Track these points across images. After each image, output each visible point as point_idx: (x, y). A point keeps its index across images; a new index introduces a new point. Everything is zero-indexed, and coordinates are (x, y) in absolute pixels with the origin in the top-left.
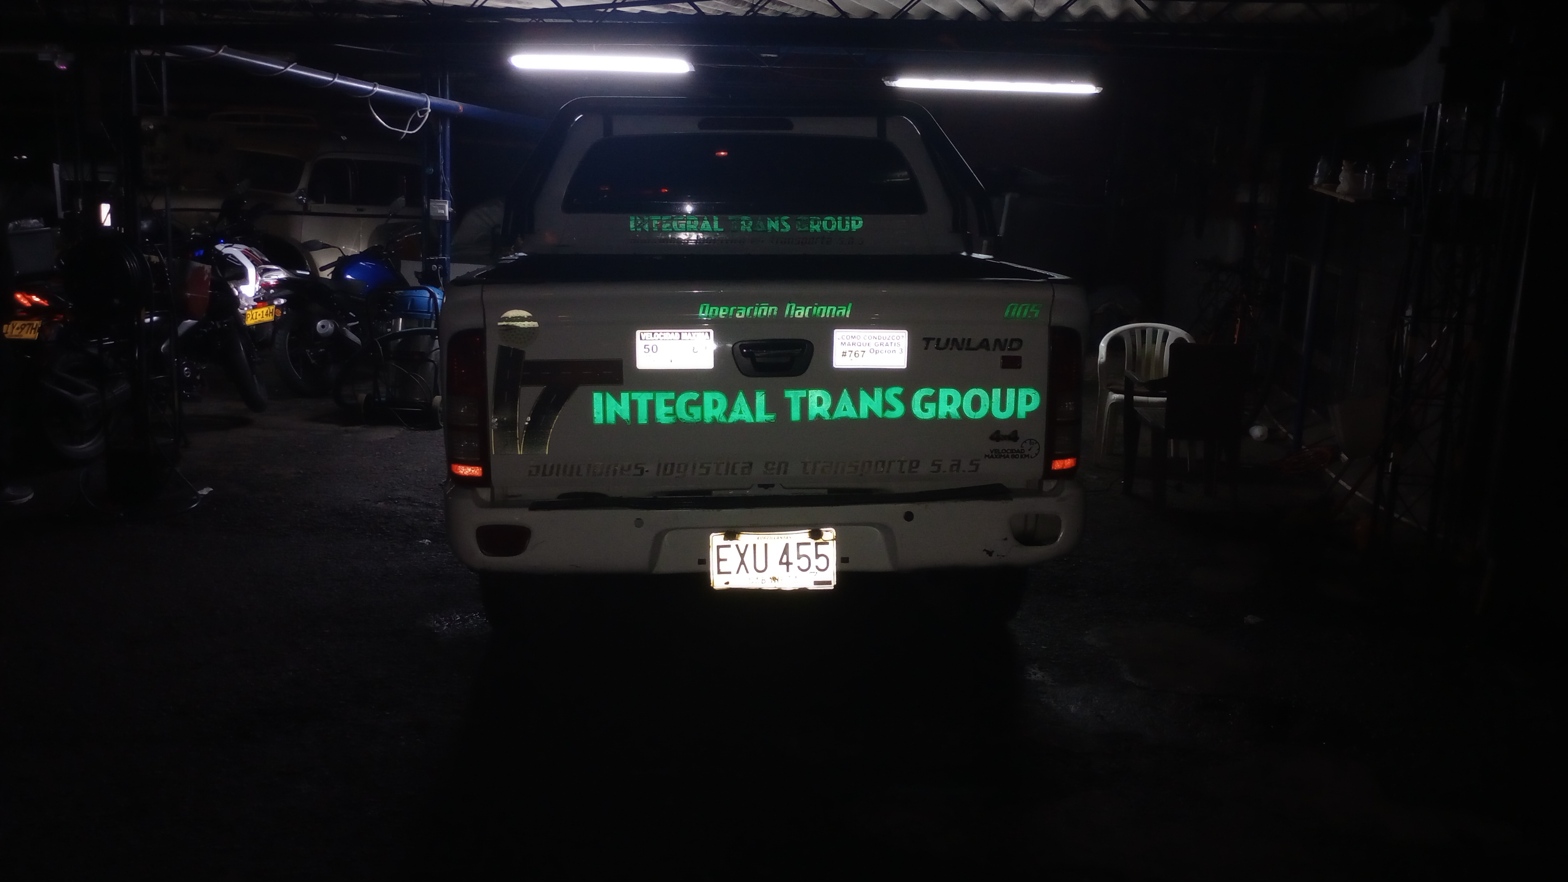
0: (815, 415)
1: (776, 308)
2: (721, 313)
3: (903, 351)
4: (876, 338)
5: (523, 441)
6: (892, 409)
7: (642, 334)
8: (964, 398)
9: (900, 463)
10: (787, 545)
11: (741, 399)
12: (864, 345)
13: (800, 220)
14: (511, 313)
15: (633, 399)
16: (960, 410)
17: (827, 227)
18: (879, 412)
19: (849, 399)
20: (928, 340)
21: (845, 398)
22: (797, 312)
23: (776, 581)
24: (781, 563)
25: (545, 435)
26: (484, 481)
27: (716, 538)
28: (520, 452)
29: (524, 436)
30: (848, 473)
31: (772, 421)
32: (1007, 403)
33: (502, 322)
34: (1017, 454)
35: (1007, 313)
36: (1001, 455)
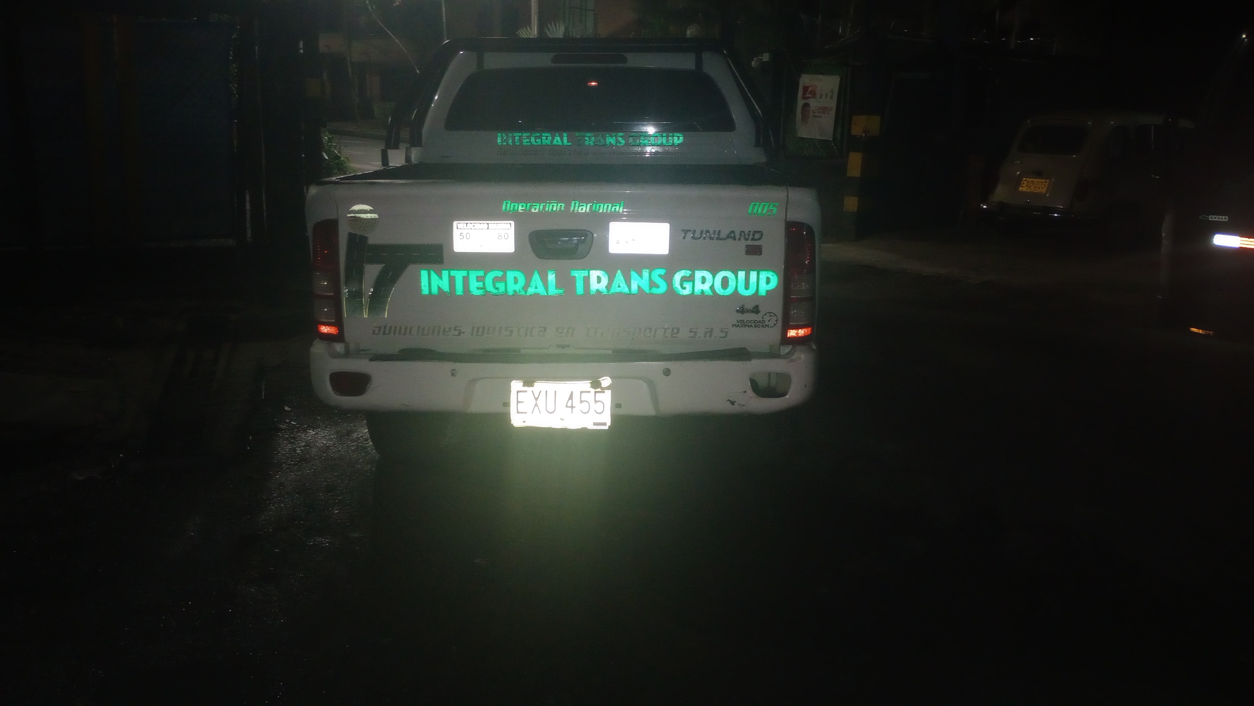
0: (596, 289)
1: (563, 205)
2: (520, 208)
3: (666, 240)
4: (644, 230)
5: (368, 307)
6: (657, 286)
7: (458, 224)
8: (716, 278)
9: (663, 330)
10: (572, 393)
11: (536, 277)
13: (632, 136)
14: (356, 207)
15: (452, 275)
16: (712, 288)
17: (654, 142)
18: (646, 289)
19: (622, 278)
20: (686, 231)
21: (619, 276)
22: (580, 208)
23: (563, 421)
24: (567, 406)
25: (385, 303)
26: (339, 338)
27: (516, 385)
28: (366, 316)
29: (368, 303)
30: (622, 337)
31: (561, 294)
32: (751, 283)
33: (351, 214)
34: (759, 325)
35: (750, 210)
36: (746, 325)
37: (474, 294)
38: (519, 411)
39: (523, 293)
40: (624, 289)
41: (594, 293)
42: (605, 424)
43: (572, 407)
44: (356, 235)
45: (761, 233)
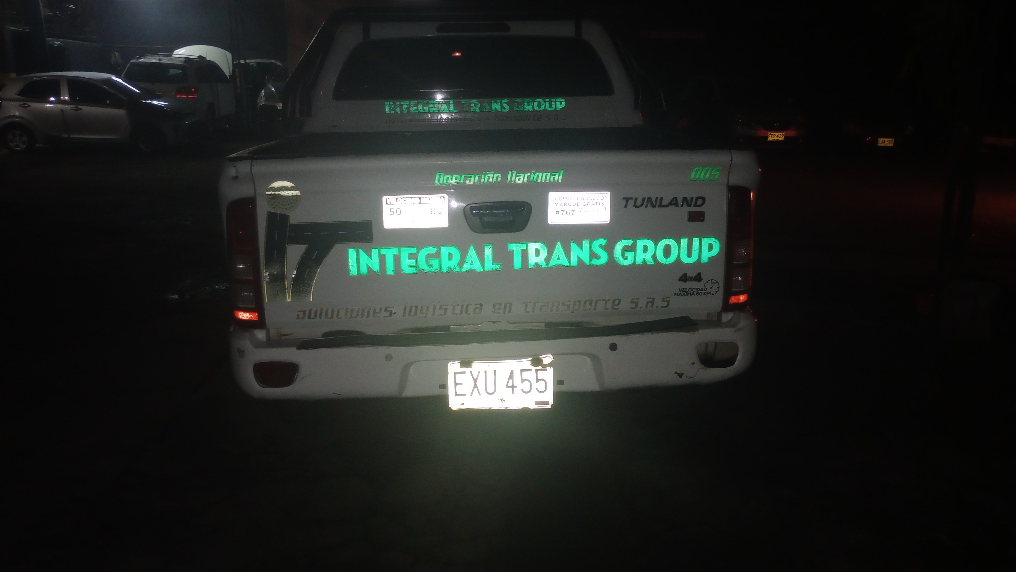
0: (535, 262)
1: (500, 176)
2: (454, 180)
3: (607, 209)
4: (584, 199)
5: (291, 291)
6: (598, 257)
7: (387, 199)
8: (658, 247)
9: (604, 302)
10: (512, 372)
11: (472, 253)
13: (516, 102)
14: (277, 184)
15: (382, 253)
16: (654, 257)
17: (537, 108)
18: (587, 260)
19: (562, 250)
20: (627, 199)
21: (559, 249)
22: (518, 178)
23: (503, 402)
24: (507, 386)
25: (309, 285)
26: (260, 324)
27: (454, 367)
29: (291, 286)
30: (562, 311)
31: (498, 270)
32: (693, 250)
33: (270, 192)
34: (701, 292)
35: (692, 176)
36: (688, 293)
37: (406, 273)
38: (458, 394)
39: (457, 269)
40: (564, 261)
41: (533, 267)
42: (547, 403)
43: (513, 387)
44: (276, 214)
45: (703, 199)
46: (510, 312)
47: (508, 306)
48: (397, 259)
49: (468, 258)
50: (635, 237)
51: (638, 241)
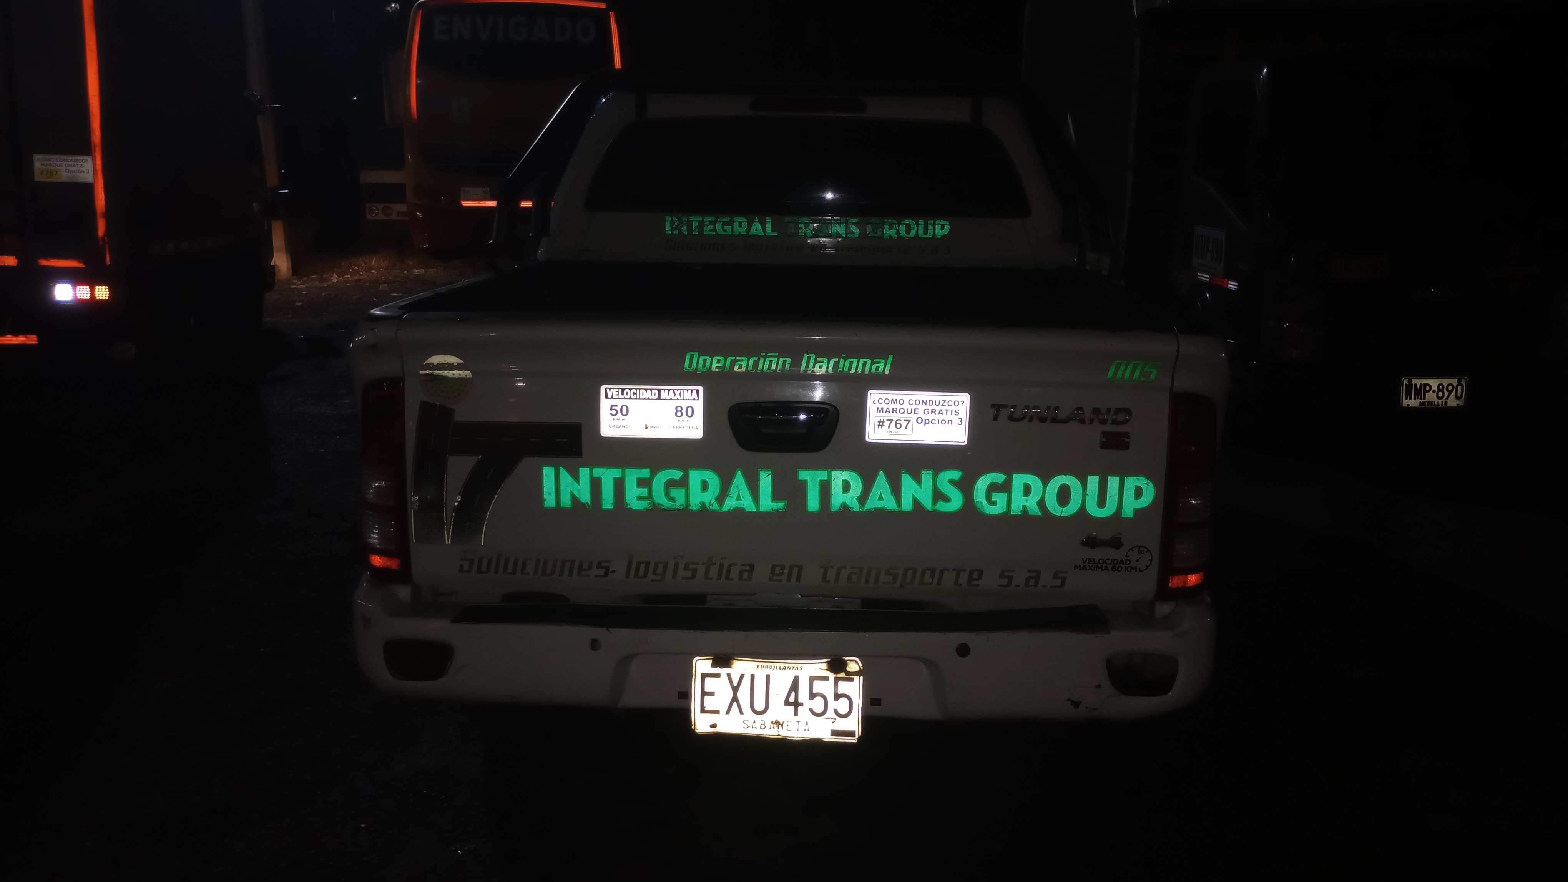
0: (841, 502)
1: (789, 360)
2: (715, 365)
3: (963, 421)
4: (926, 404)
5: (452, 527)
6: (947, 499)
7: (608, 390)
8: (1048, 488)
9: (956, 571)
10: (796, 679)
11: (739, 480)
12: (909, 412)
13: (871, 223)
14: (436, 359)
15: (595, 475)
16: (1041, 503)
17: (904, 233)
18: (928, 504)
19: (886, 485)
20: (997, 407)
21: (881, 482)
22: (818, 365)
23: (780, 726)
24: (787, 703)
25: (480, 520)
26: (401, 574)
27: (702, 665)
28: (448, 541)
29: (453, 520)
30: (884, 583)
31: (780, 511)
32: (1108, 496)
33: (426, 370)
34: (1120, 566)
35: (1111, 373)
36: (1097, 567)
37: (633, 508)
38: (706, 709)
39: (715, 507)
40: (890, 503)
41: (838, 510)
42: (851, 734)
43: (797, 704)
44: (435, 405)
45: (1128, 412)
46: (798, 580)
47: (796, 570)
48: (619, 486)
49: (733, 490)
50: (1010, 470)
51: (1015, 476)
